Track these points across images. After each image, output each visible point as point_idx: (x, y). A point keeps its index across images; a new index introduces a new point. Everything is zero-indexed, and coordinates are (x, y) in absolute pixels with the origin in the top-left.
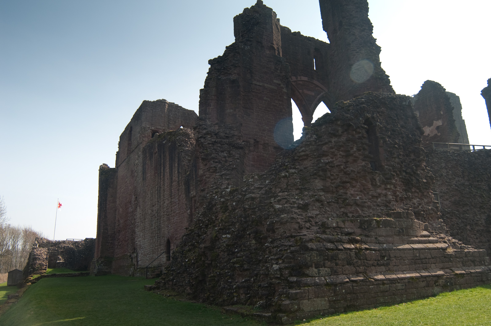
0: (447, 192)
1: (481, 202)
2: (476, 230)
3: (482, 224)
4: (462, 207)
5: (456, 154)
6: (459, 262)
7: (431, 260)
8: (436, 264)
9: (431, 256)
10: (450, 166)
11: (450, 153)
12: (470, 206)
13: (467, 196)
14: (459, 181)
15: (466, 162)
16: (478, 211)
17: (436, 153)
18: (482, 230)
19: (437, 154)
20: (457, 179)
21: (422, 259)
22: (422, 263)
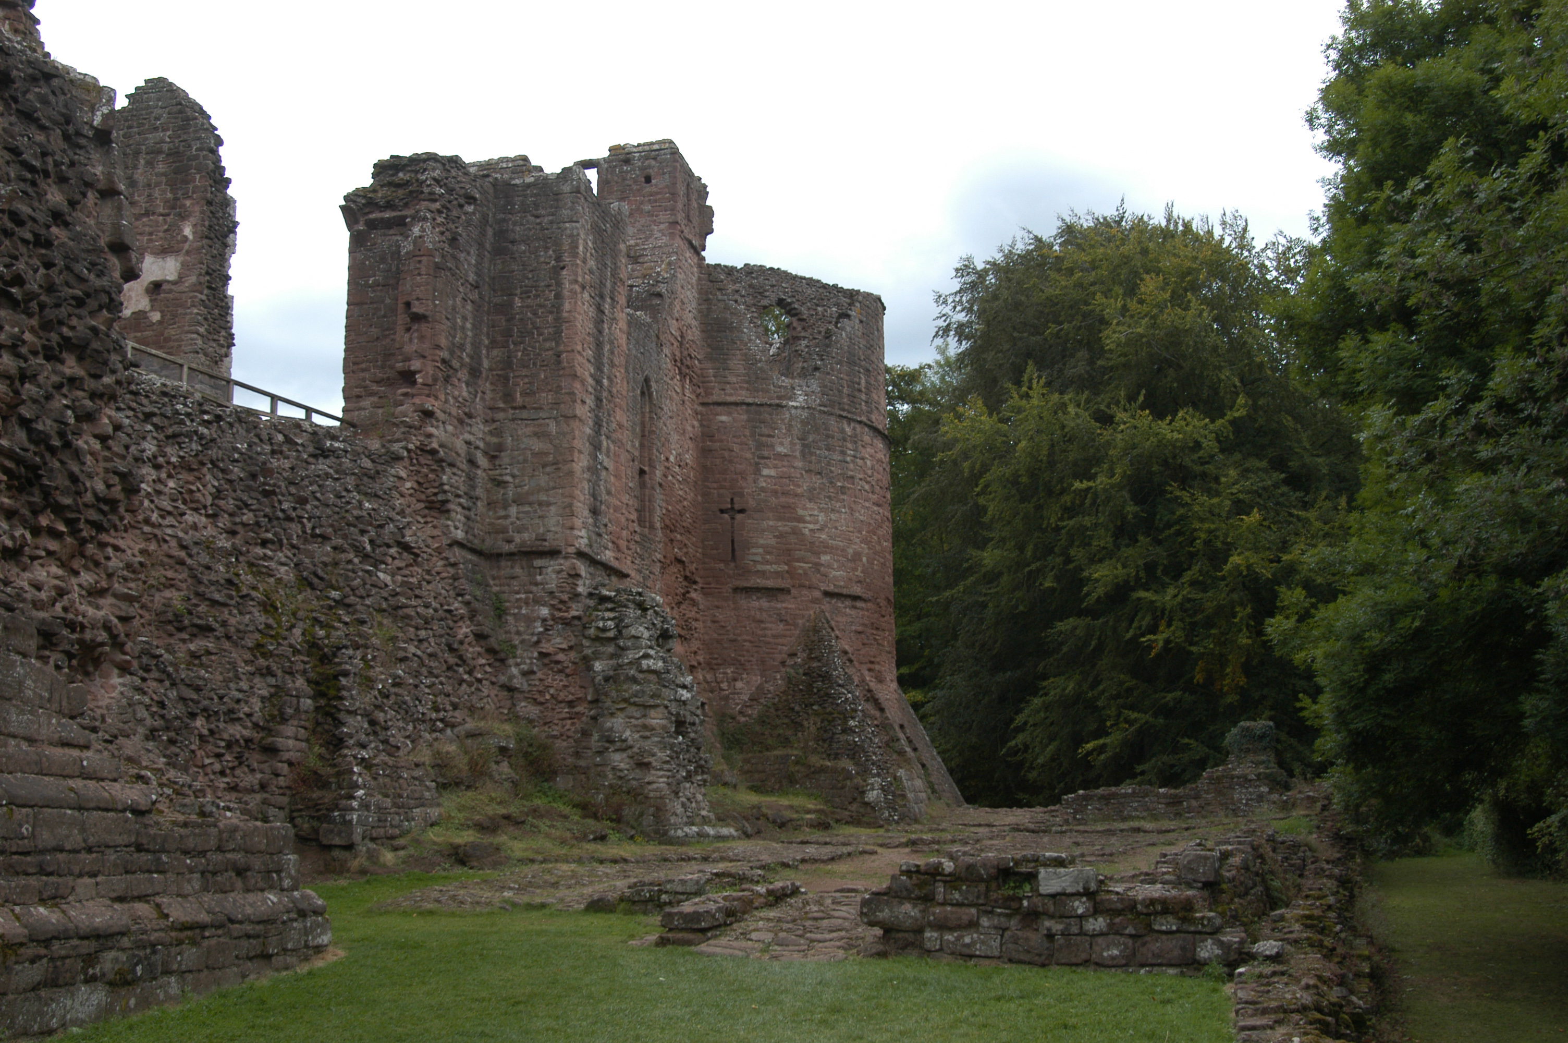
0: (141, 564)
1: (261, 627)
2: (226, 736)
3: (249, 715)
4: (187, 637)
5: (206, 412)
6: (191, 871)
7: (83, 855)
8: (99, 879)
9: (85, 841)
10: (174, 459)
11: (185, 405)
12: (218, 638)
13: (217, 596)
14: (195, 527)
15: (236, 456)
16: (246, 662)
17: (132, 392)
18: (248, 741)
19: (135, 394)
20: (190, 517)
21: (43, 852)
22: (42, 871)
